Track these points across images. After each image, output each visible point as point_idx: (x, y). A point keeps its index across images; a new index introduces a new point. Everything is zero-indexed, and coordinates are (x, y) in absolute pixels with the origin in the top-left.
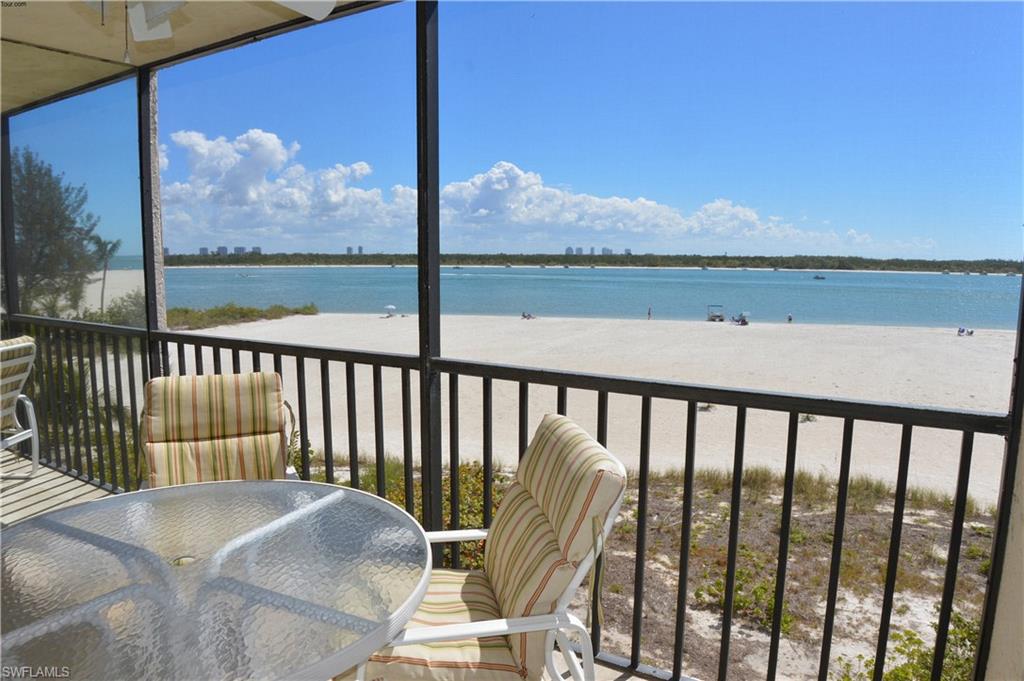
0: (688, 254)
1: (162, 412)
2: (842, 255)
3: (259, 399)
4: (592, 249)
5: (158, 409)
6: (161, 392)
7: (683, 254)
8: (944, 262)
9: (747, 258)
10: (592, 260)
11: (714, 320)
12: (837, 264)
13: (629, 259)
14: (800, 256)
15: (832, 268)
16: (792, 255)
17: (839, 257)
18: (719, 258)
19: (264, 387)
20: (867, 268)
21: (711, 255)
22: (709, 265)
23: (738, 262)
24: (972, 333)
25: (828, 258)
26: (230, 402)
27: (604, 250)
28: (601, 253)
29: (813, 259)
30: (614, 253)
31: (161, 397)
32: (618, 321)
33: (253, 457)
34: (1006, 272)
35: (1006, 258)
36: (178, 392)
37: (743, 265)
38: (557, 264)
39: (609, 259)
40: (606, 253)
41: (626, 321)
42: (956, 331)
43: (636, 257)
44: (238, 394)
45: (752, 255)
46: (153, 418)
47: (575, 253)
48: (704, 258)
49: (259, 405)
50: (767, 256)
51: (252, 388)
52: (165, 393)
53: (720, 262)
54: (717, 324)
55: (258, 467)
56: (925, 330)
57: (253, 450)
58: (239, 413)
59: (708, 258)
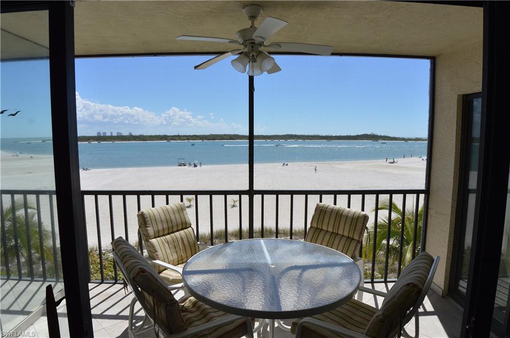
0: (161, 135)
1: (151, 225)
2: (230, 134)
3: (181, 213)
4: (112, 133)
5: (149, 224)
6: (148, 216)
7: (158, 134)
8: (271, 136)
9: (189, 136)
10: (112, 138)
11: (181, 166)
12: (229, 138)
13: (131, 138)
14: (212, 135)
15: (227, 139)
16: (209, 134)
17: (229, 135)
18: (176, 136)
19: (182, 209)
20: (241, 139)
21: (172, 135)
22: (172, 139)
23: (186, 138)
24: (287, 165)
25: (225, 135)
26: (173, 217)
27: (118, 133)
28: (116, 135)
29: (218, 136)
30: (123, 134)
31: (149, 219)
32: (135, 169)
33: (186, 239)
34: (294, 139)
35: (294, 134)
36: (154, 215)
37: (188, 139)
38: (94, 141)
39: (121, 138)
40: (119, 135)
41: (139, 169)
42: (282, 164)
43: (134, 136)
44: (174, 214)
45: (192, 135)
46: (149, 228)
47: (102, 135)
48: (169, 136)
49: (182, 217)
50: (198, 134)
51: (178, 210)
52: (150, 217)
53: (177, 138)
54: (183, 167)
55: (189, 243)
56: (270, 164)
57: (185, 236)
58: (177, 221)
59: (171, 136)
